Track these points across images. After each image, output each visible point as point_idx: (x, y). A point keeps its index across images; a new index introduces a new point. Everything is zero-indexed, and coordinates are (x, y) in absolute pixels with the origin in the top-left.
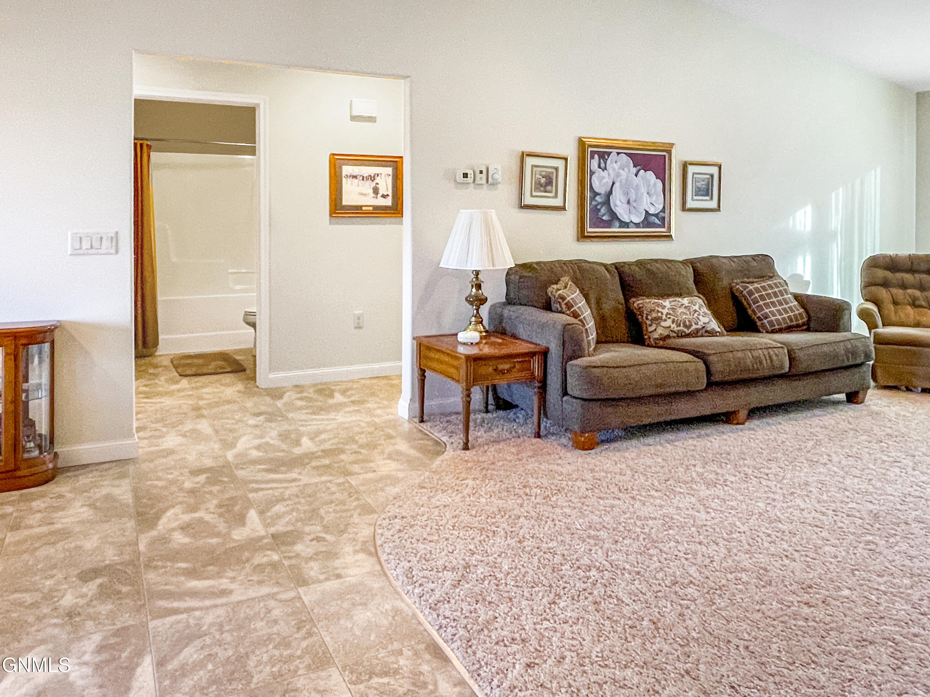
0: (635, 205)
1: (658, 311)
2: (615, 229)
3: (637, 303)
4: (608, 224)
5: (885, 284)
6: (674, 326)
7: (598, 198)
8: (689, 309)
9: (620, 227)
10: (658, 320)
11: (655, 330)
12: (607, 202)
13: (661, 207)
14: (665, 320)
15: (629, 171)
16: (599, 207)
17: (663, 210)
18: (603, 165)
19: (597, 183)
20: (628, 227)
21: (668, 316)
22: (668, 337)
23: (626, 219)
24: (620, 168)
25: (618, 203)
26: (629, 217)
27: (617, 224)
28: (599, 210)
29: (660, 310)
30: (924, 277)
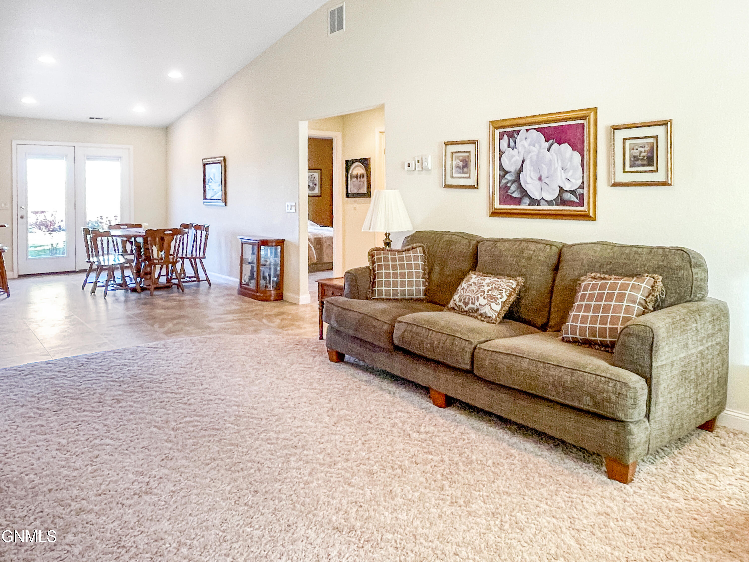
0: (547, 181)
2: (525, 206)
4: (518, 201)
7: (508, 177)
9: (529, 204)
12: (517, 180)
13: (579, 182)
15: (540, 146)
16: (509, 185)
17: (582, 187)
18: (512, 144)
19: (507, 162)
20: (539, 204)
23: (536, 195)
24: (529, 145)
25: (529, 180)
26: (541, 194)
27: (527, 201)
28: (509, 188)
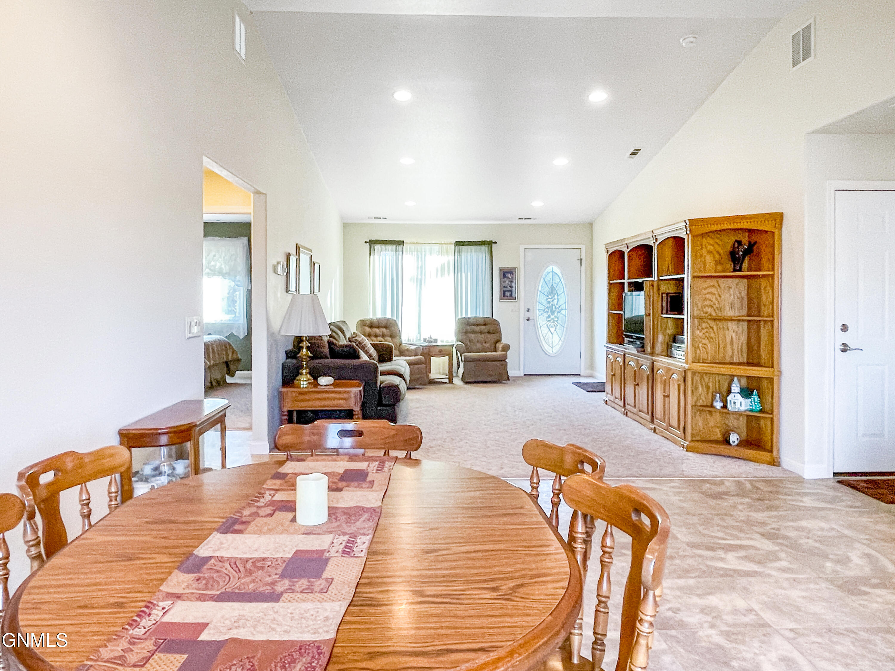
30: (384, 330)
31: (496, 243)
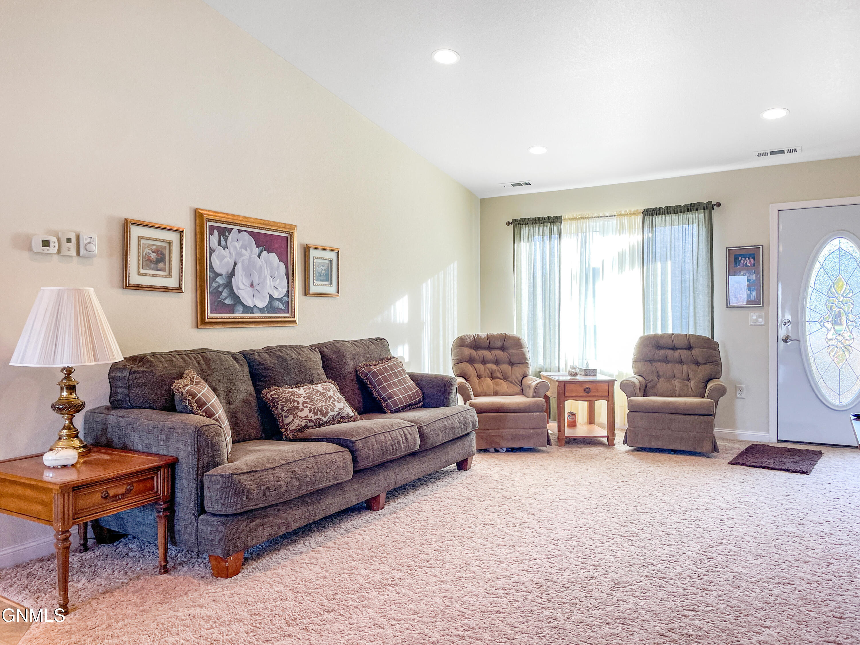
0: (258, 288)
1: (294, 401)
2: (238, 315)
3: (270, 393)
4: (231, 309)
5: (471, 361)
6: (311, 415)
7: (218, 279)
8: (325, 396)
9: (243, 312)
10: (294, 410)
11: (293, 420)
12: (229, 285)
13: (285, 291)
14: (302, 410)
15: (251, 252)
16: (220, 290)
17: (287, 295)
18: (223, 243)
19: (218, 262)
20: (252, 313)
21: (305, 405)
22: (306, 427)
23: (250, 303)
24: (241, 248)
25: (241, 286)
26: (253, 302)
27: (241, 309)
28: (221, 293)
29: (296, 399)
30: (499, 353)
31: (719, 205)
